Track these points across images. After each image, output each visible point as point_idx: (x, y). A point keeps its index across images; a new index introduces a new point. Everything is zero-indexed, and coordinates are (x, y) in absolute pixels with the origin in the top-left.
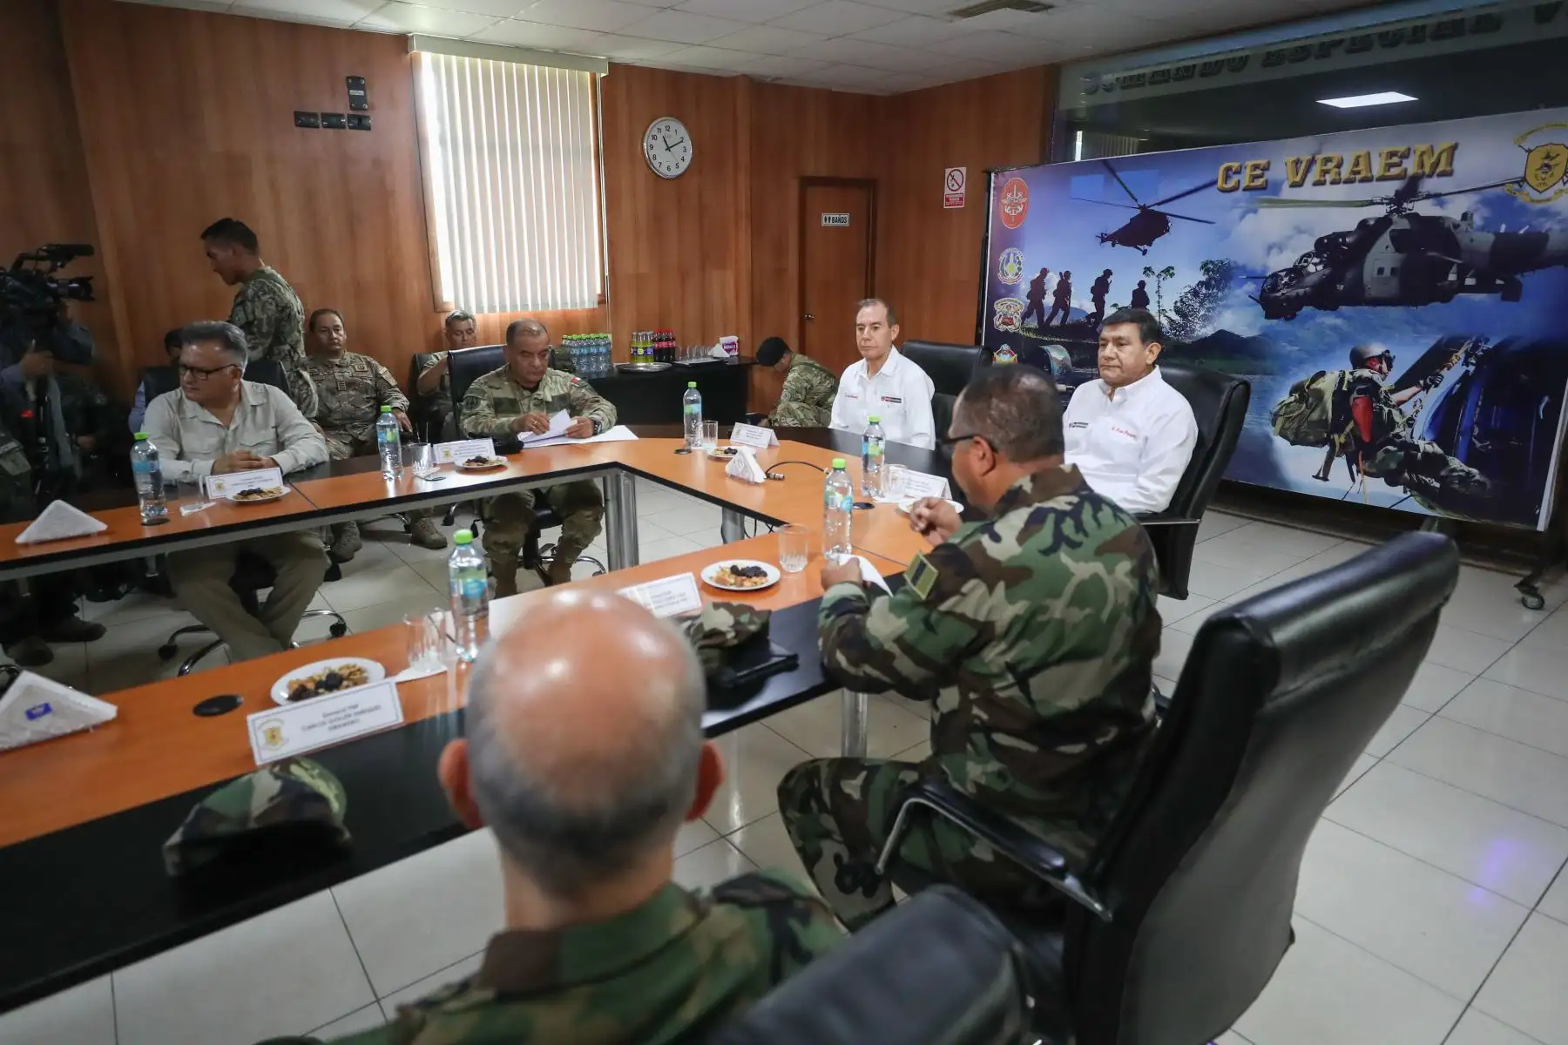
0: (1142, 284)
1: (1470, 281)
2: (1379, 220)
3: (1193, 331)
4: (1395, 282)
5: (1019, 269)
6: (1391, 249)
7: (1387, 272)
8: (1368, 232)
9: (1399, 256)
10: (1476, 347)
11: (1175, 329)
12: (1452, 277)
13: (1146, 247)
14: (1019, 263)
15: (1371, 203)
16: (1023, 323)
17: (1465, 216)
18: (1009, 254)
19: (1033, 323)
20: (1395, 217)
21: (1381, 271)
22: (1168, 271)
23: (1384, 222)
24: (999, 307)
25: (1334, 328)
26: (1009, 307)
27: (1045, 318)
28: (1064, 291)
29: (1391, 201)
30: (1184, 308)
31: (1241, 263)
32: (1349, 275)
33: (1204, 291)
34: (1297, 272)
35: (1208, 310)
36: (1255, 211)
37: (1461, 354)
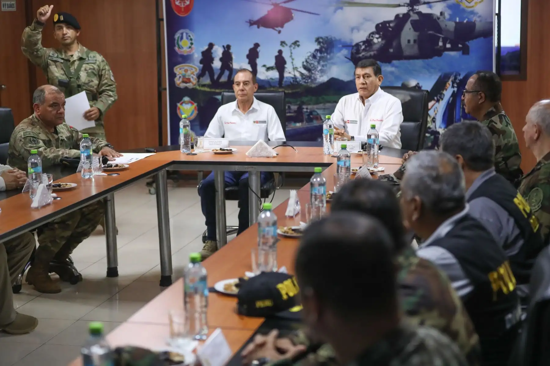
0: (280, 52)
1: (448, 46)
2: (404, 15)
3: (315, 79)
4: (416, 47)
5: (192, 44)
6: (412, 29)
7: (412, 42)
8: (401, 20)
9: (417, 33)
10: (455, 79)
11: (304, 78)
12: (441, 44)
13: (279, 29)
14: (191, 39)
15: (399, 6)
16: (198, 81)
17: (442, 14)
18: (182, 34)
19: (206, 80)
20: (411, 13)
21: (409, 41)
22: (296, 43)
23: (406, 16)
24: (178, 70)
25: (392, 73)
26: (186, 71)
27: (216, 77)
28: (227, 57)
29: (408, 5)
30: (309, 65)
31: (337, 38)
32: (394, 44)
33: (319, 55)
34: (368, 42)
35: (323, 66)
36: (341, 8)
37: (450, 82)
